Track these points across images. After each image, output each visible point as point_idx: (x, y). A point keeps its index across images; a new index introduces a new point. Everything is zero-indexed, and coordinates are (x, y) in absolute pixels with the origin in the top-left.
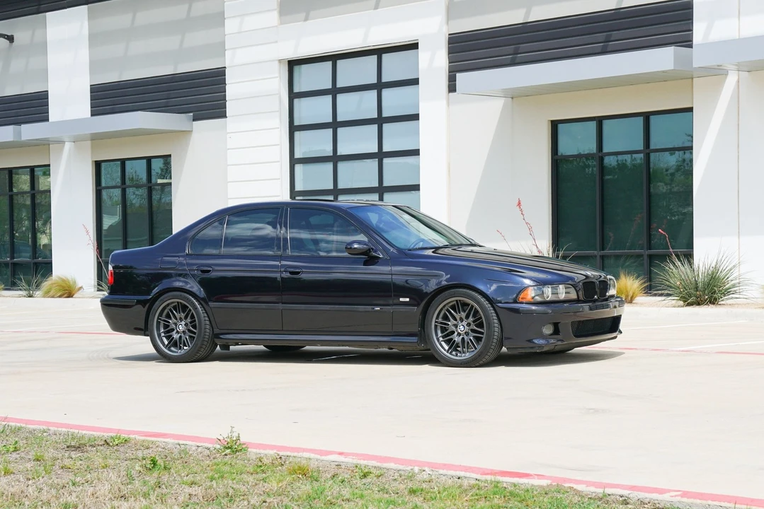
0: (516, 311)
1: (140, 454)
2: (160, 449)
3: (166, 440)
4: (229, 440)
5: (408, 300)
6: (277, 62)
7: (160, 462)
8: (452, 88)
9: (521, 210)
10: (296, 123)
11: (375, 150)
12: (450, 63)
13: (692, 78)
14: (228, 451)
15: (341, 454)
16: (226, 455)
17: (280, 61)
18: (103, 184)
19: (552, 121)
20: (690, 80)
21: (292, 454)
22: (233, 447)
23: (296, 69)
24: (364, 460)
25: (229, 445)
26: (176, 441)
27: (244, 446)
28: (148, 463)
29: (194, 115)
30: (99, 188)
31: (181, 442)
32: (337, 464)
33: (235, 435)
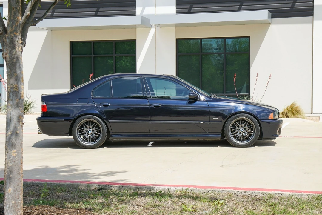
0: (269, 123)
5: (217, 118)
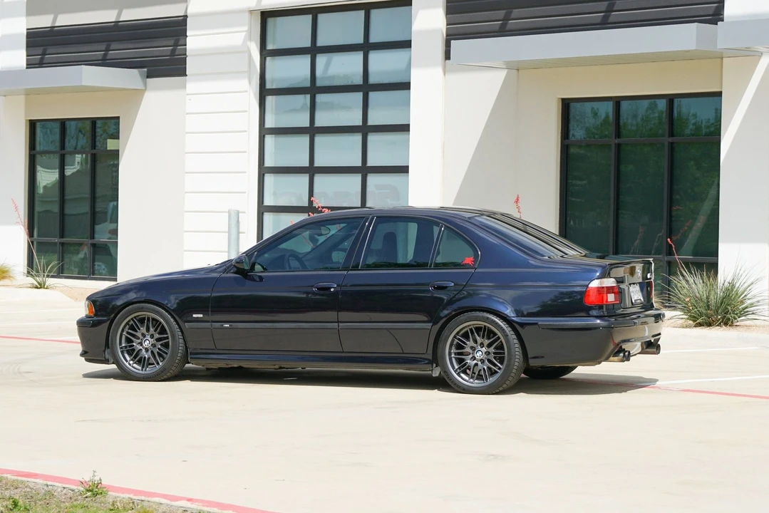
1: (7, 494)
2: (28, 490)
3: (37, 481)
4: (90, 483)
6: (247, 15)
7: (21, 503)
8: (447, 56)
9: (518, 208)
10: (268, 86)
11: (359, 122)
12: (447, 25)
13: (722, 58)
14: (89, 494)
15: (189, 500)
16: (86, 497)
17: (251, 12)
18: (38, 148)
19: (563, 100)
20: (719, 60)
21: (146, 499)
22: (95, 490)
23: (271, 22)
24: (207, 506)
25: (91, 488)
26: (45, 482)
27: (105, 490)
28: (9, 504)
29: (148, 72)
30: (33, 152)
31: (49, 483)
32: (184, 509)
33: (97, 478)
